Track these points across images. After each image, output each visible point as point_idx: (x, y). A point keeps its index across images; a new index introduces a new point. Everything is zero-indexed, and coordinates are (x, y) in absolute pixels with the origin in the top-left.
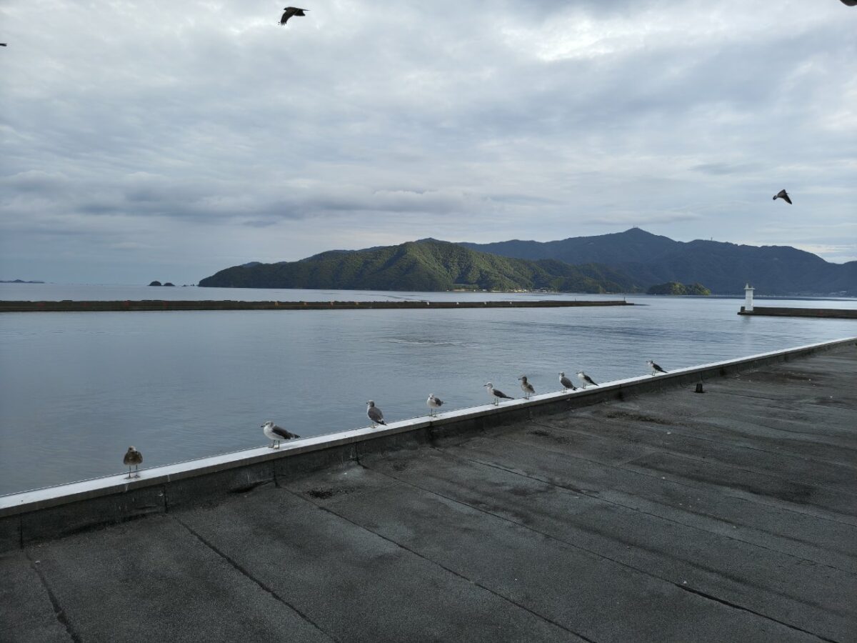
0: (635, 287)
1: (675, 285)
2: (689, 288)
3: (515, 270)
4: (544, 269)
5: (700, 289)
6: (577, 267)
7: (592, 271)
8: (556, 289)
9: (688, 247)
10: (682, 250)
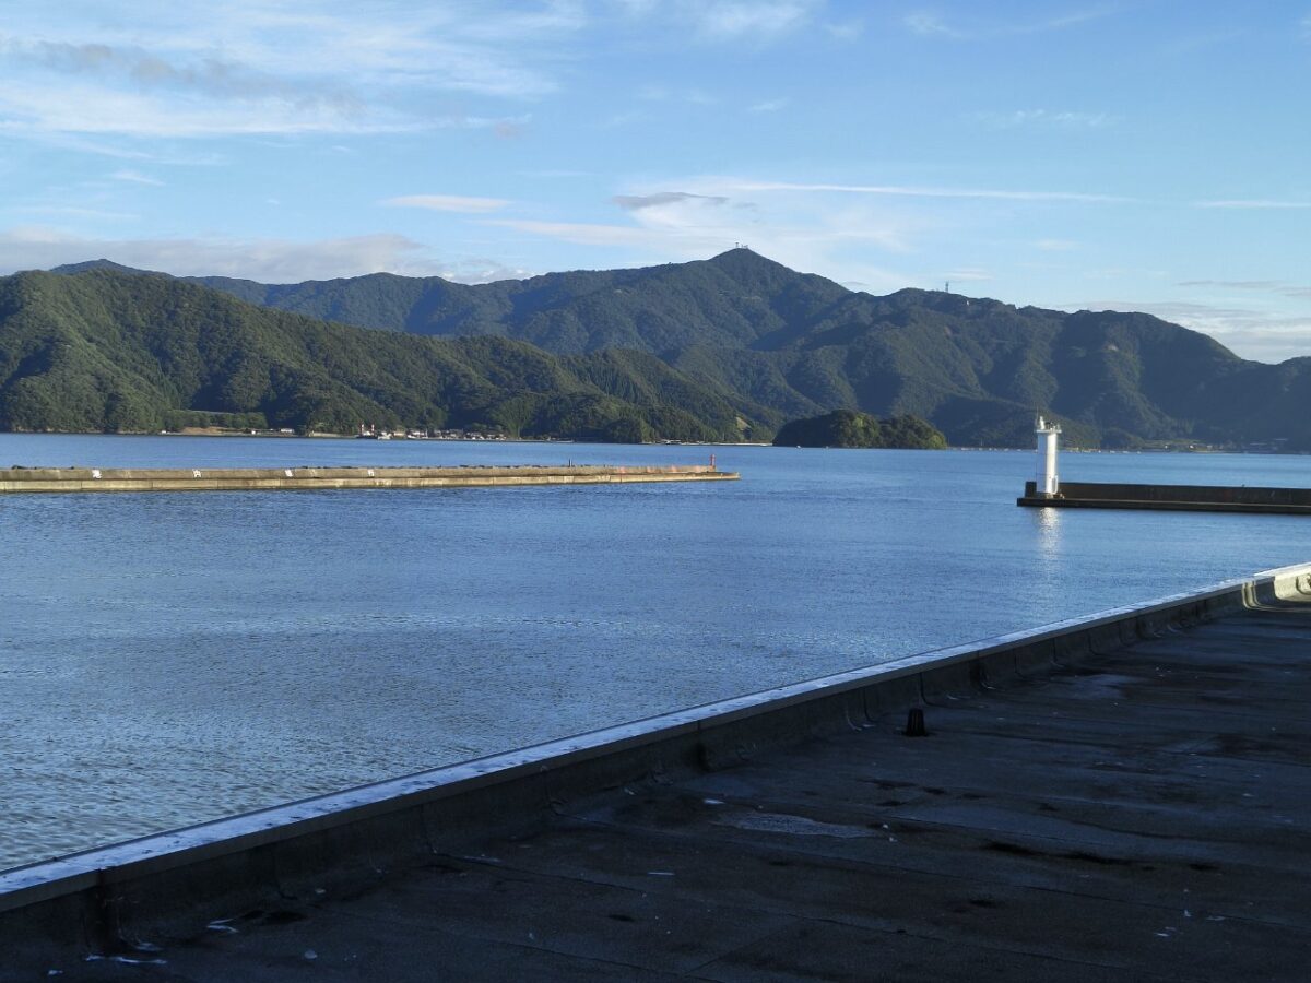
1: (851, 418)
2: (890, 428)
3: (383, 368)
4: (474, 367)
5: (918, 431)
6: (574, 362)
7: (617, 375)
8: (512, 431)
9: (886, 310)
10: (871, 319)
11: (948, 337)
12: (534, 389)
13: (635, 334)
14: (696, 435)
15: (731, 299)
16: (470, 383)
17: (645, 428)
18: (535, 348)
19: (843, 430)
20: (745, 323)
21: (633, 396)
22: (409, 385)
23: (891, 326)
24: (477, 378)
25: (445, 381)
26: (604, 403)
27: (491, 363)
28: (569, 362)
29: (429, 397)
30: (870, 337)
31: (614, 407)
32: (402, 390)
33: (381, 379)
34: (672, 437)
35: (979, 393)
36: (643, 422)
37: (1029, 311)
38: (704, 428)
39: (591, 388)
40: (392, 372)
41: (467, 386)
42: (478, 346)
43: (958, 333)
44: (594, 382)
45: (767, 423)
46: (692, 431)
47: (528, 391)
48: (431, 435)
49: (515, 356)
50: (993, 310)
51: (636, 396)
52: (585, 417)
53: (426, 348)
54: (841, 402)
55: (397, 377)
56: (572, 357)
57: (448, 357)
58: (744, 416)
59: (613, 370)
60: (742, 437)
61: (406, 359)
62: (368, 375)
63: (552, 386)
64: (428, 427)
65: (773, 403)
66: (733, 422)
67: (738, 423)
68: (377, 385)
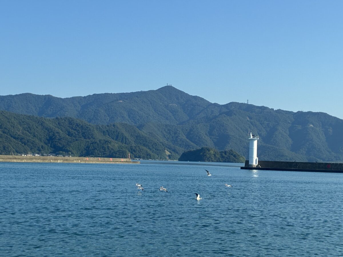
0: (168, 153)
1: (209, 151)
2: (224, 155)
3: (24, 129)
4: (61, 130)
5: (235, 156)
6: (101, 128)
7: (118, 133)
8: (75, 154)
9: (224, 110)
10: (219, 113)
11: (248, 121)
12: (85, 138)
13: (127, 117)
14: (149, 157)
15: (165, 105)
17: (128, 153)
18: (87, 122)
19: (206, 155)
20: (170, 114)
22: (34, 136)
23: (226, 116)
24: (63, 134)
25: (49, 134)
26: (113, 144)
27: (68, 128)
28: (100, 128)
29: (42, 141)
30: (218, 120)
31: (116, 145)
32: (32, 138)
33: (23, 133)
34: (140, 157)
35: (260, 142)
36: (127, 151)
37: (279, 111)
38: (152, 154)
39: (108, 138)
40: (28, 131)
41: (58, 136)
42: (63, 121)
43: (252, 119)
44: (109, 136)
45: (177, 153)
46: (147, 155)
47: (83, 139)
48: (43, 155)
49: (77, 125)
50: (265, 110)
51: (126, 141)
52: (105, 149)
53: (42, 121)
54: (207, 145)
55: (30, 133)
56: (101, 126)
57: (51, 125)
58: (169, 150)
59: (117, 131)
60: (168, 158)
61: (34, 126)
62: (18, 132)
63: (92, 137)
64: (41, 153)
65: (180, 145)
66: (164, 152)
67: (166, 152)
68: (21, 136)
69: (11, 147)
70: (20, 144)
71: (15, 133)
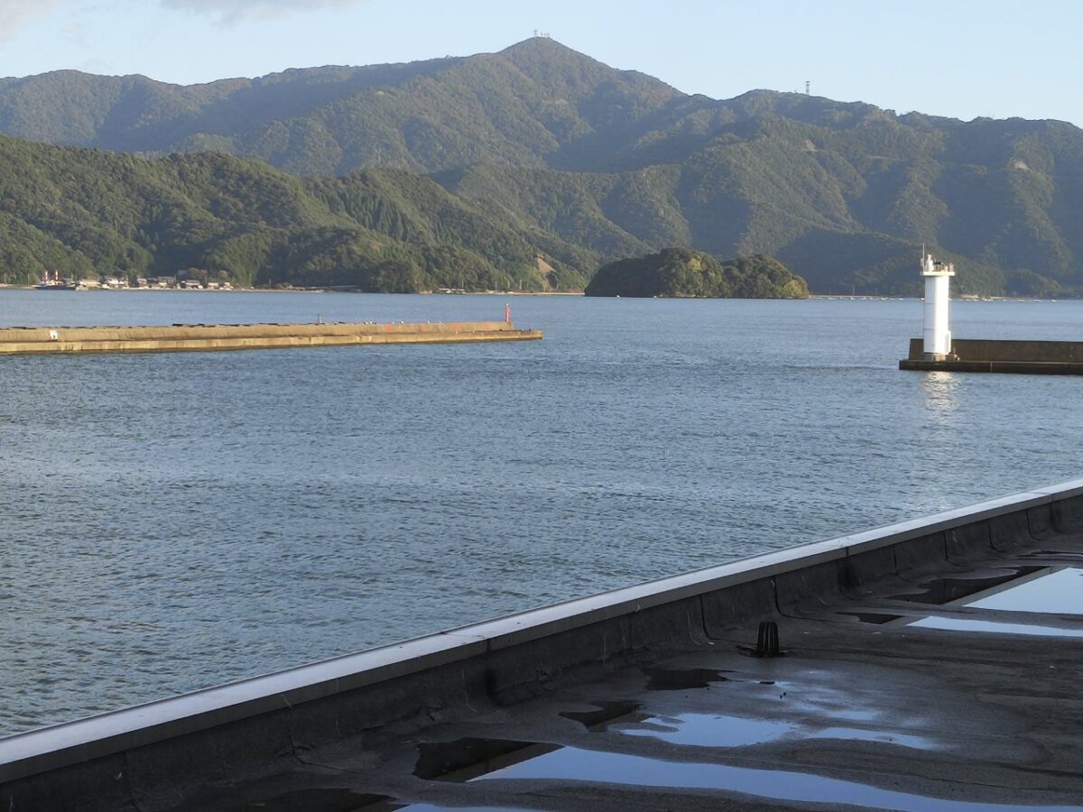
0: (545, 267)
1: (686, 258)
2: (736, 272)
3: (68, 195)
4: (190, 195)
5: (772, 276)
6: (322, 186)
7: (381, 204)
8: (240, 277)
9: (729, 117)
10: (710, 130)
11: (809, 153)
12: (269, 222)
13: (403, 149)
14: (485, 282)
15: (528, 104)
16: (184, 215)
17: (417, 274)
18: (271, 170)
19: (675, 275)
20: (547, 134)
21: (401, 232)
22: (104, 219)
23: (736, 138)
24: (195, 208)
25: (151, 212)
26: (364, 240)
27: (212, 188)
28: (316, 186)
29: (129, 233)
30: (711, 154)
31: (377, 246)
32: (95, 225)
33: (65, 210)
34: (455, 284)
35: (850, 226)
36: (415, 265)
37: (912, 119)
38: (495, 272)
39: (345, 221)
40: (81, 202)
41: (180, 219)
42: (196, 165)
43: (822, 147)
44: (350, 213)
45: (577, 266)
46: (480, 277)
47: (263, 224)
48: (134, 283)
49: (243, 178)
50: (867, 117)
51: (406, 231)
52: (339, 259)
53: (126, 169)
54: (672, 238)
55: (86, 208)
56: (319, 181)
57: (155, 181)
58: (548, 257)
59: (374, 197)
60: (545, 284)
61: (99, 183)
62: (48, 205)
63: (293, 219)
64: (129, 274)
65: (585, 240)
66: (533, 265)
67: (540, 266)
68: (60, 218)
69: (31, 257)
70: (60, 247)
71: (39, 210)
